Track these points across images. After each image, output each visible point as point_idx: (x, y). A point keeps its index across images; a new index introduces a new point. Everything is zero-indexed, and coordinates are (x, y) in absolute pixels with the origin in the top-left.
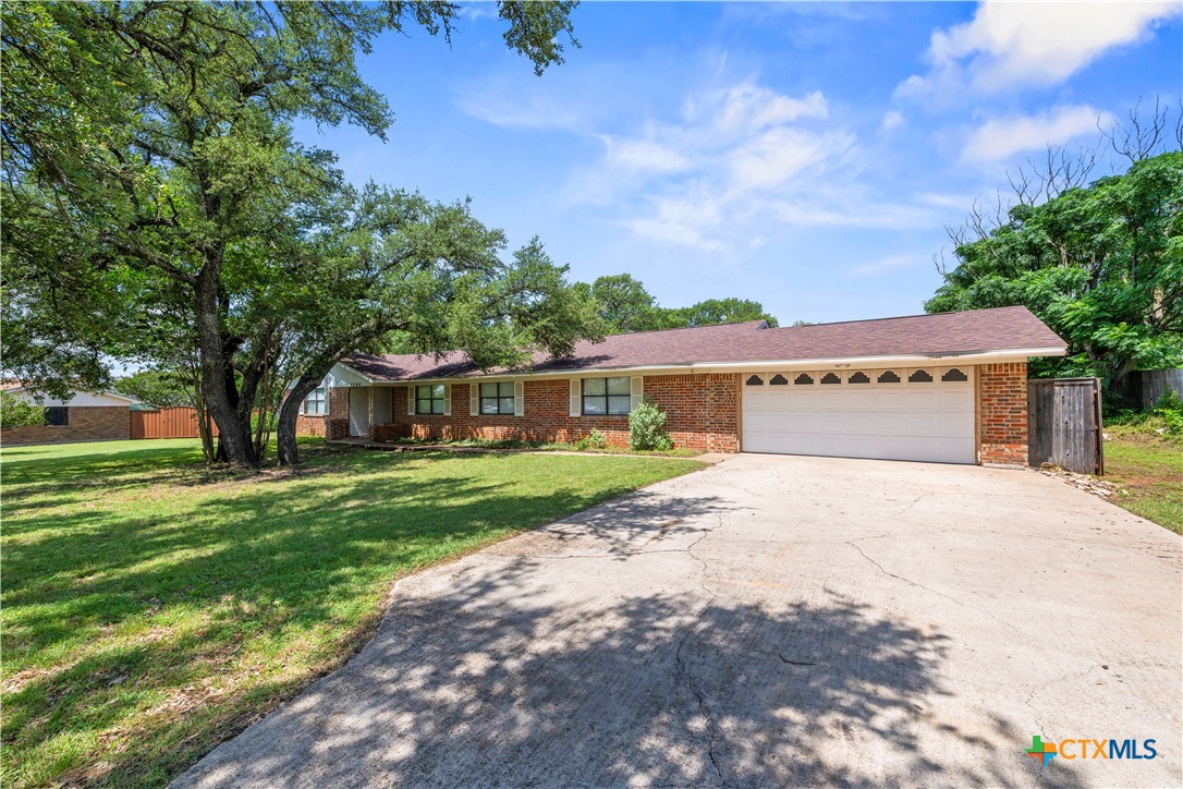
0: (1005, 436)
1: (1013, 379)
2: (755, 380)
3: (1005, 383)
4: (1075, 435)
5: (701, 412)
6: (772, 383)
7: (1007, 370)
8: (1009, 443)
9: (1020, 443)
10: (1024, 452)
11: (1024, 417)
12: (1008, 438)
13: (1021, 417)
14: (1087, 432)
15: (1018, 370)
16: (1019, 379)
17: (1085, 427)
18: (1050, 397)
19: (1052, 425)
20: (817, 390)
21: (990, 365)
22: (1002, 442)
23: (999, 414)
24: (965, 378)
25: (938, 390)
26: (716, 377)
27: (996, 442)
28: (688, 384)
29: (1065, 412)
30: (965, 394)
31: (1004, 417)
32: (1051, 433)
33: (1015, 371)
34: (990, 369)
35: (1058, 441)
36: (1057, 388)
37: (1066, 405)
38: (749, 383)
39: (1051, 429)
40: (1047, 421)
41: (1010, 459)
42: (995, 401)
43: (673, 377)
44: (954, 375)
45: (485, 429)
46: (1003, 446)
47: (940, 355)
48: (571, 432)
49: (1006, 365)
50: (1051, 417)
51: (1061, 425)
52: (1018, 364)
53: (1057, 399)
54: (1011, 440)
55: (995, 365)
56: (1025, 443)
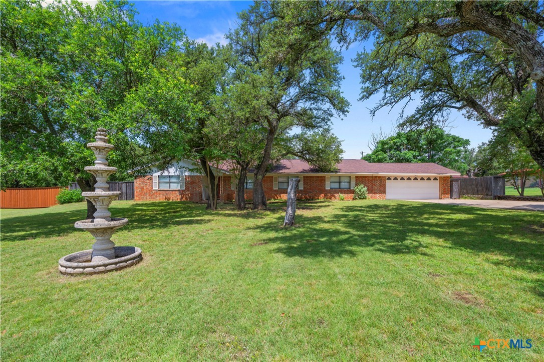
0: (446, 193)
2: (389, 179)
3: (446, 181)
4: (456, 192)
5: (375, 187)
6: (394, 179)
9: (449, 194)
10: (449, 196)
11: (448, 188)
16: (449, 180)
17: (458, 190)
18: (453, 184)
20: (406, 182)
21: (442, 177)
23: (445, 188)
24: (437, 180)
25: (432, 182)
26: (380, 177)
28: (371, 179)
30: (437, 182)
33: (448, 178)
35: (454, 193)
36: (454, 182)
37: (455, 186)
38: (387, 179)
40: (452, 189)
41: (447, 198)
42: (444, 185)
43: (366, 177)
44: (435, 179)
45: (282, 195)
46: (446, 195)
47: (440, 174)
48: (326, 195)
51: (454, 190)
55: (445, 177)
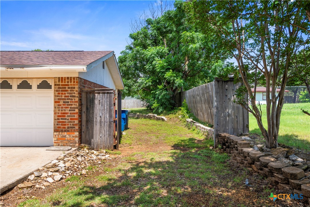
0: (66, 126)
1: (72, 88)
3: (67, 91)
4: (104, 124)
7: (68, 82)
8: (68, 131)
9: (74, 131)
10: (76, 137)
11: (77, 113)
12: (68, 128)
13: (74, 113)
14: (110, 122)
15: (74, 82)
16: (74, 88)
17: (109, 119)
18: (93, 101)
19: (93, 119)
21: (59, 78)
22: (65, 131)
23: (63, 112)
24: (50, 87)
25: (35, 94)
27: (62, 131)
29: (100, 110)
31: (67, 113)
32: (93, 124)
33: (72, 83)
34: (59, 81)
35: (96, 128)
36: (96, 95)
37: (100, 105)
39: (93, 121)
40: (91, 116)
42: (61, 102)
46: (66, 133)
49: (68, 78)
50: (93, 113)
51: (98, 119)
52: (74, 78)
53: (96, 102)
54: (70, 129)
55: (62, 78)
56: (76, 131)
